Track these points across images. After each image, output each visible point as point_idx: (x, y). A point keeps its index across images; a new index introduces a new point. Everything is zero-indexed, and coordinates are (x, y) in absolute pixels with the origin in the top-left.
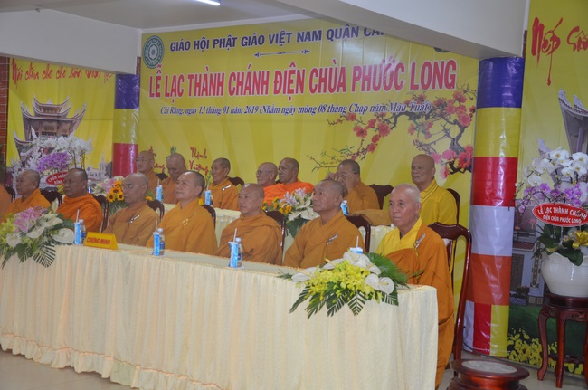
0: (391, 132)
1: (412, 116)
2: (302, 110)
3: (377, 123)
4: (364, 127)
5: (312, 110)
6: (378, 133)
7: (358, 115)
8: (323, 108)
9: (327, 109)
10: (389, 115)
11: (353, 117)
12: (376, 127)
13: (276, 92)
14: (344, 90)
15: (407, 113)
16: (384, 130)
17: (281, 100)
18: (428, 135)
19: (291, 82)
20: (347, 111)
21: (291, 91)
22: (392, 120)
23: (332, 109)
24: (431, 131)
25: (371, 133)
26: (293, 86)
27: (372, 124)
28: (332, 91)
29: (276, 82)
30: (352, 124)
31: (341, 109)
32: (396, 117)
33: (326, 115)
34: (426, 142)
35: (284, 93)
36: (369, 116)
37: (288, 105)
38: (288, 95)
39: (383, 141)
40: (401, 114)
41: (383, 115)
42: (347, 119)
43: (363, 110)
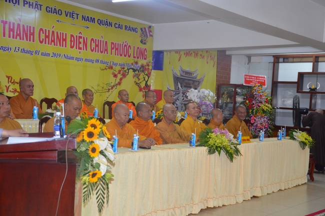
0: (127, 77)
1: (134, 70)
2: (86, 60)
3: (122, 72)
4: (116, 73)
5: (92, 61)
6: (122, 76)
7: (114, 67)
8: (97, 61)
9: (99, 61)
10: (126, 69)
11: (111, 68)
12: (121, 73)
13: (72, 47)
14: (107, 53)
15: (132, 69)
16: (124, 76)
17: (74, 52)
18: (139, 79)
19: (80, 43)
20: (109, 64)
21: (80, 48)
22: (127, 71)
23: (102, 62)
24: (140, 77)
25: (119, 76)
26: (81, 46)
27: (119, 72)
28: (102, 52)
29: (71, 41)
30: (112, 71)
31: (107, 63)
32: (128, 69)
33: (99, 65)
34: (139, 82)
35: (76, 48)
36: (118, 68)
37: (79, 56)
38: (78, 51)
39: (124, 80)
40: (130, 69)
41: (124, 68)
42: (109, 68)
43: (116, 65)
